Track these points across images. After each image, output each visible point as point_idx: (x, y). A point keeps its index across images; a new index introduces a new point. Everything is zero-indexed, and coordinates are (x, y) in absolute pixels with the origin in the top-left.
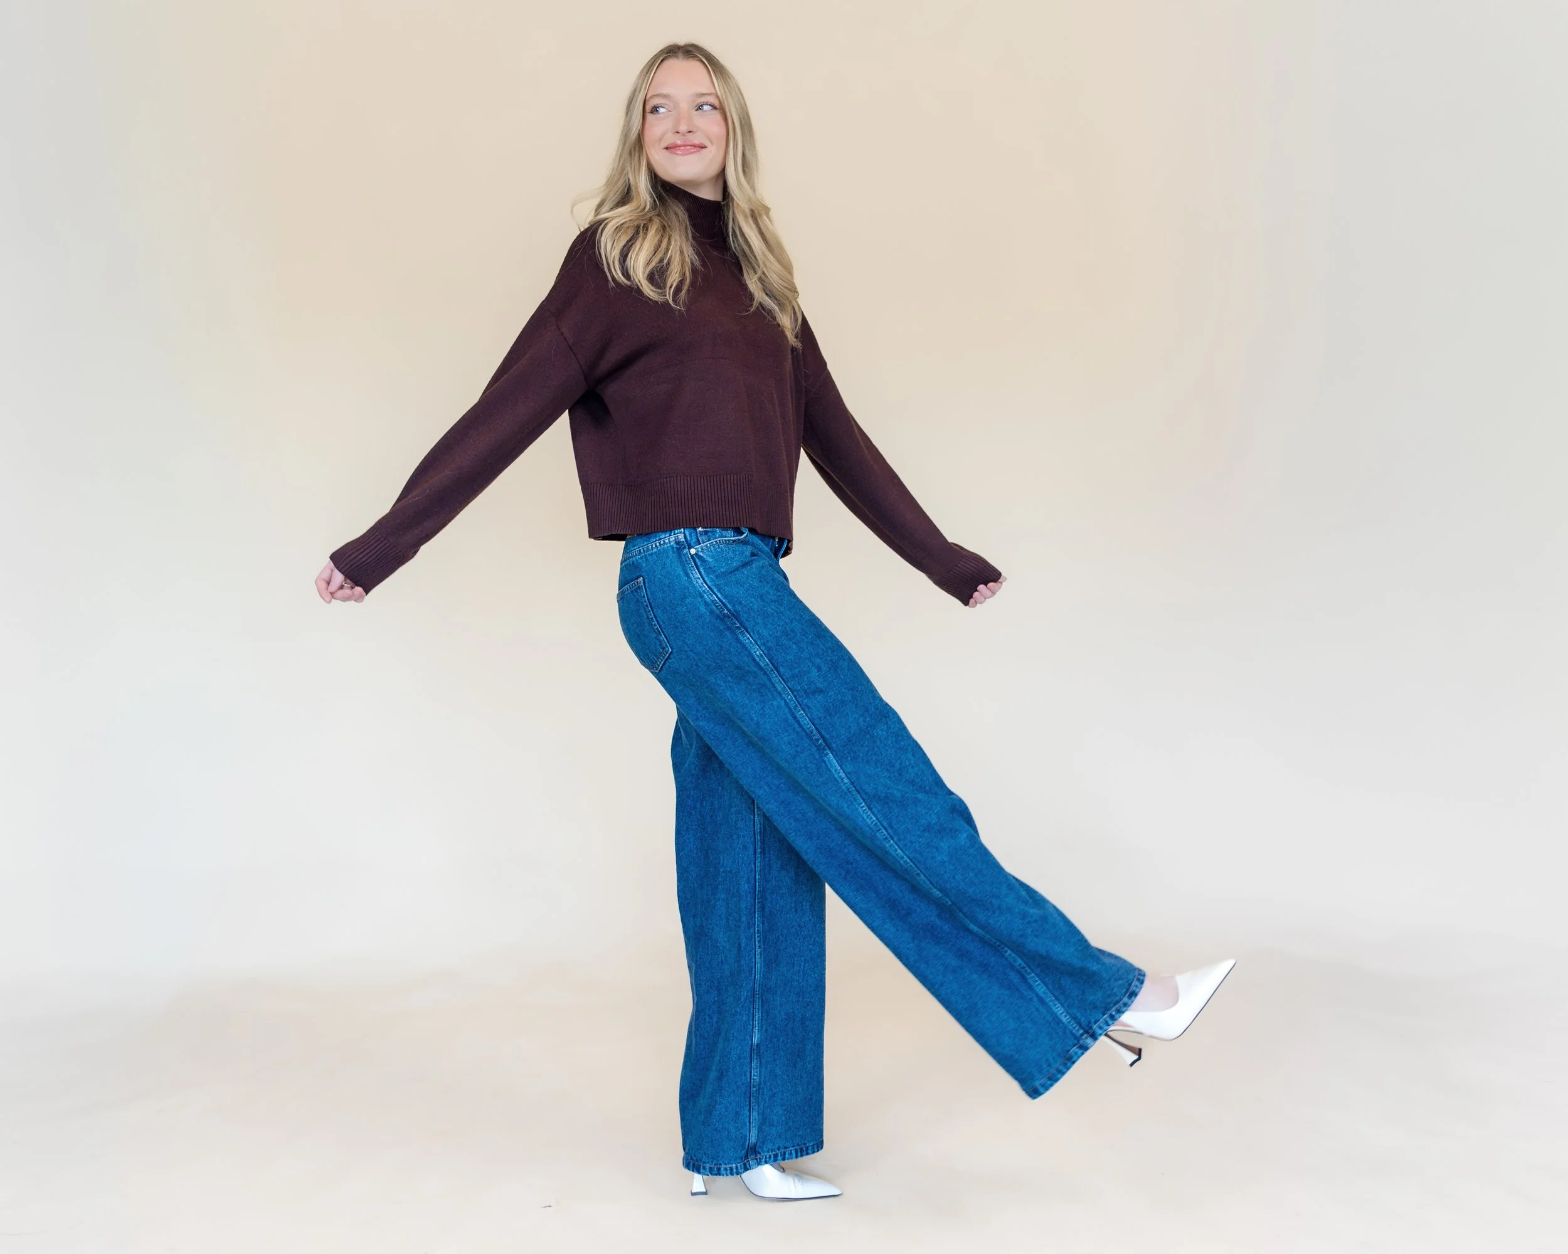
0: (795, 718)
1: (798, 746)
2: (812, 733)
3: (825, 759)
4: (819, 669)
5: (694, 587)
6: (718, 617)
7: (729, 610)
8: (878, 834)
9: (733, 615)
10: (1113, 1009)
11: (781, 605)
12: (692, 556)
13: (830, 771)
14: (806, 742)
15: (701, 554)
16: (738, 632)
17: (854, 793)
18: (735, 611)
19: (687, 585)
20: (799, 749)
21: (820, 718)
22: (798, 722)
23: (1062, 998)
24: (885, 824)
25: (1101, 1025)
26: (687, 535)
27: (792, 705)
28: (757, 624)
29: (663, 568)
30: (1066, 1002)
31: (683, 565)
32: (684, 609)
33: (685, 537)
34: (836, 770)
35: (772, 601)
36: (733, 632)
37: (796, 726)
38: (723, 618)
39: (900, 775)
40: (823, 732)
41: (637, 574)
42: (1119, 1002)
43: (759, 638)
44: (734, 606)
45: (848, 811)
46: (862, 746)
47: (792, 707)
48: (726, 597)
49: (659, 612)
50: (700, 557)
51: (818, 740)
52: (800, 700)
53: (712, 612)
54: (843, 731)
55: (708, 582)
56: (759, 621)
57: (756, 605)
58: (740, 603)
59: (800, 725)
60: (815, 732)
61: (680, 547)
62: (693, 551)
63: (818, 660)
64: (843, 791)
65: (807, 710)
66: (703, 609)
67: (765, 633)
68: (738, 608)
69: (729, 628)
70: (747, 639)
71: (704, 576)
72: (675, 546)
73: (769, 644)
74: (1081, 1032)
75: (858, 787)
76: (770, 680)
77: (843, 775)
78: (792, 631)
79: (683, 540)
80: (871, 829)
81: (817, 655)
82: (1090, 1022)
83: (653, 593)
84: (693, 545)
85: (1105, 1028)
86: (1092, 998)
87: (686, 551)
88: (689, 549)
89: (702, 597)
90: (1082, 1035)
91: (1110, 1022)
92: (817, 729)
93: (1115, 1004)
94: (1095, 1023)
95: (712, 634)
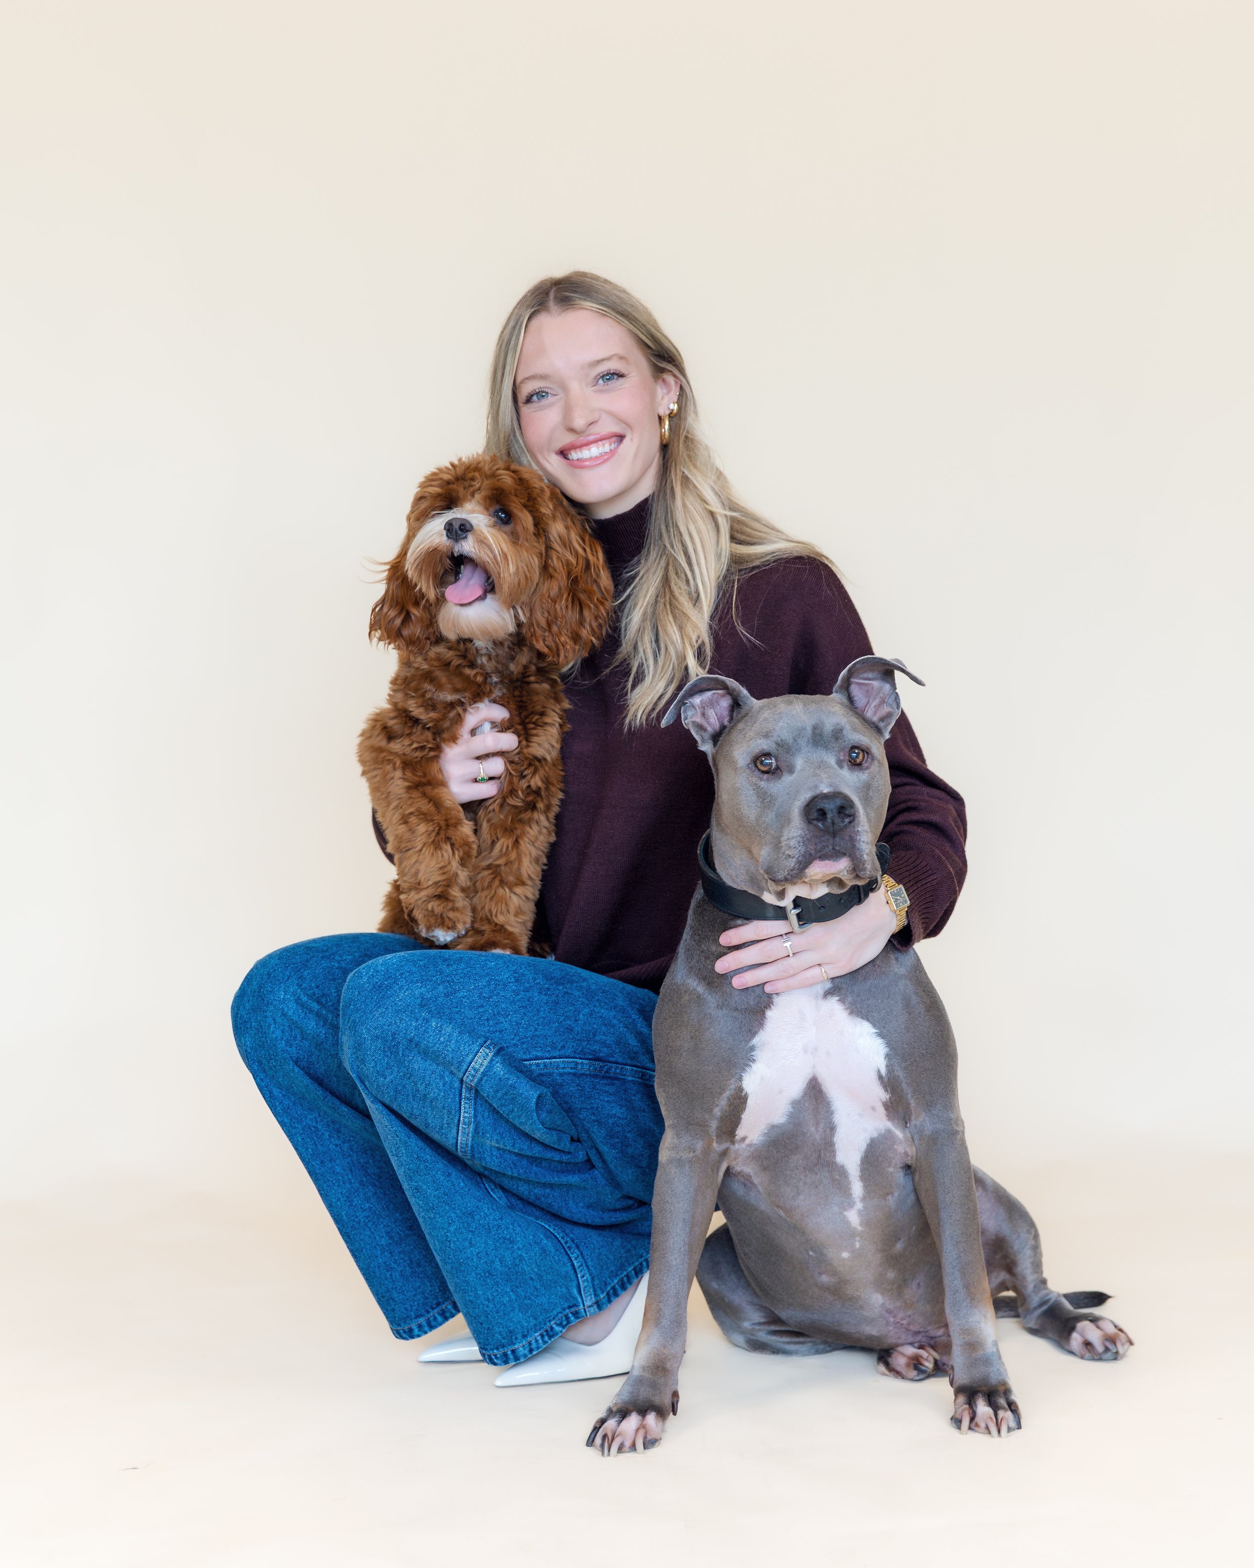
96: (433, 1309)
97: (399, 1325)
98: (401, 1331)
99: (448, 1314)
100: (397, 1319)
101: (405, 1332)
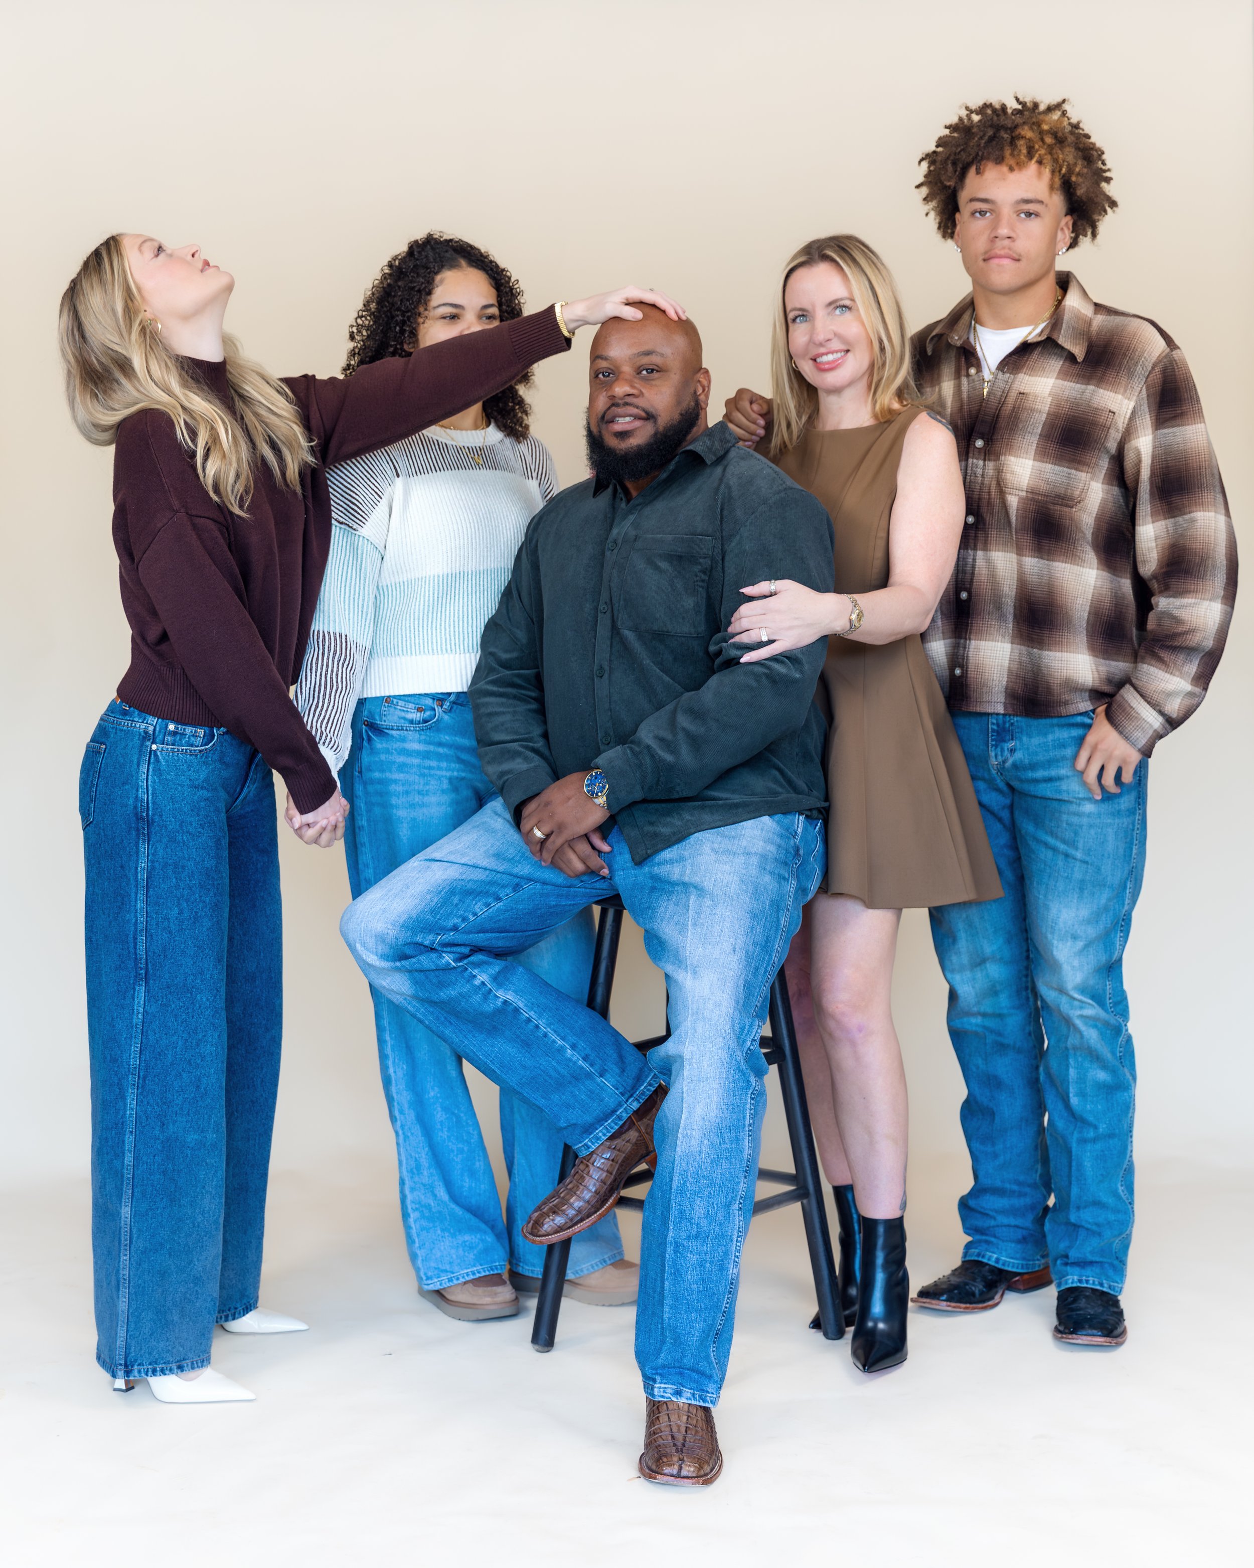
0: (135, 939)
1: (123, 962)
2: (141, 959)
3: (137, 988)
4: (181, 912)
5: (137, 778)
6: (136, 814)
7: (147, 815)
8: (130, 1076)
9: (148, 821)
10: (161, 1366)
11: (193, 840)
12: (151, 751)
13: (134, 999)
14: (131, 964)
15: (159, 753)
16: (142, 837)
17: (139, 1031)
18: (152, 820)
19: (134, 773)
20: (123, 965)
21: (154, 953)
22: (135, 944)
23: (134, 1326)
24: (141, 1074)
26: (158, 729)
27: (140, 927)
28: (160, 841)
29: (125, 748)
30: (133, 1331)
31: (141, 753)
32: (119, 793)
33: (154, 730)
34: (139, 1002)
35: (188, 832)
36: (138, 836)
37: (132, 946)
38: (139, 818)
39: (198, 1045)
40: (150, 965)
41: (103, 740)
43: (153, 854)
44: (153, 815)
45: (123, 1042)
46: (179, 999)
47: (139, 928)
48: (154, 803)
49: (102, 783)
50: (156, 755)
51: (141, 969)
52: (149, 927)
53: (135, 807)
54: (167, 976)
55: (149, 781)
56: (165, 840)
57: (172, 825)
58: (161, 816)
59: (135, 948)
60: (143, 961)
61: (145, 736)
62: (154, 747)
63: (185, 905)
64: (131, 1023)
65: (149, 939)
66: (131, 801)
67: (161, 852)
68: (157, 818)
69: (138, 830)
70: (143, 848)
71: (150, 773)
72: (143, 734)
73: (157, 865)
74: (123, 1362)
75: (145, 1029)
76: (136, 894)
77: (141, 1010)
78: (183, 867)
79: (151, 732)
80: (129, 1069)
81: (187, 901)
82: (136, 1361)
83: (106, 764)
84: (157, 740)
85: (143, 1375)
86: (154, 1344)
87: (148, 743)
88: (152, 743)
89: (137, 790)
90: (121, 1365)
91: (150, 1373)
92: (147, 960)
93: (165, 1363)
94: (139, 1365)
95: (123, 826)
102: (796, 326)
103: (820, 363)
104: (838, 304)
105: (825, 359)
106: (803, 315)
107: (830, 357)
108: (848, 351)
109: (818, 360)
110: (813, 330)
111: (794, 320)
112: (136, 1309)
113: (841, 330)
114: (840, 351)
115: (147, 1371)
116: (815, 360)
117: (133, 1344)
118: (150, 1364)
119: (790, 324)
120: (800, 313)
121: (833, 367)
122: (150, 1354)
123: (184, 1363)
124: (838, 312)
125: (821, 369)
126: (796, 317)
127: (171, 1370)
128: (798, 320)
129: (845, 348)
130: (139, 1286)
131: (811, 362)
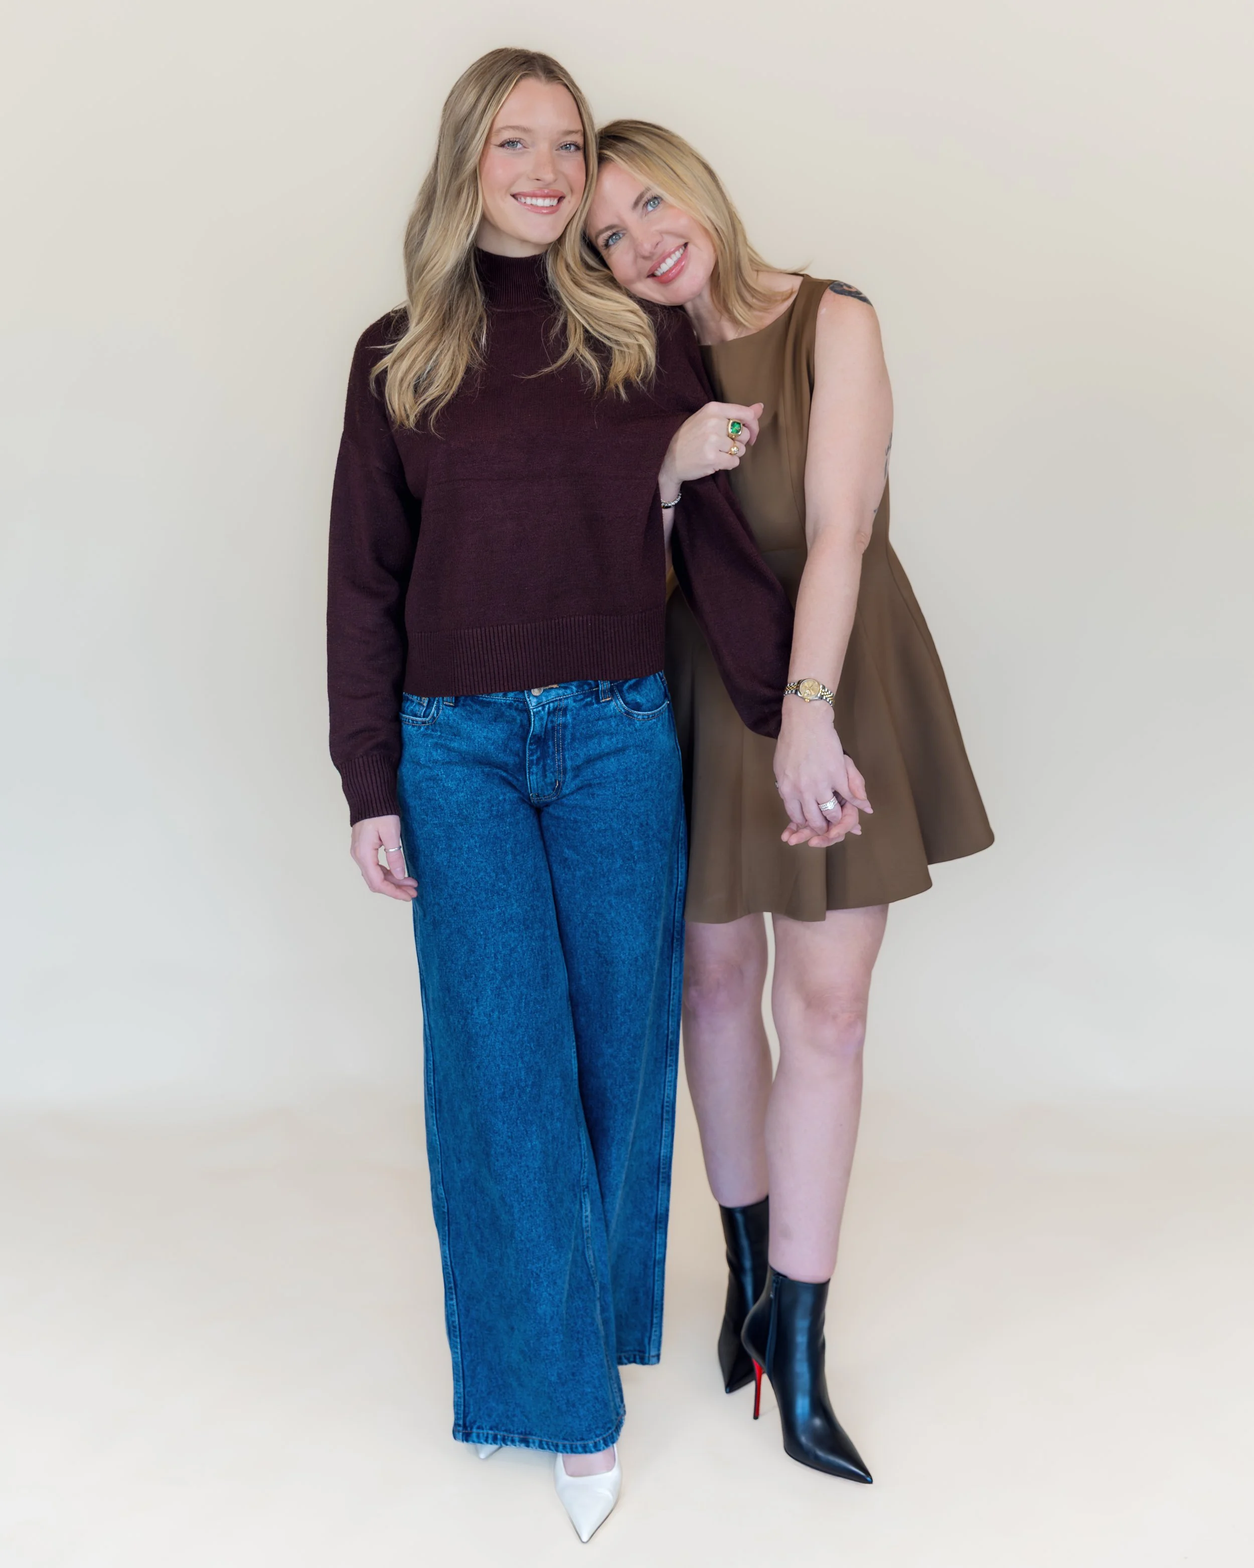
10: (502, 1433)
23: (469, 1381)
25: (481, 1435)
30: (469, 1387)
42: (510, 1433)
82: (475, 1422)
86: (494, 1405)
91: (490, 1440)
94: (479, 1428)
96: (577, 1440)
97: (550, 1438)
98: (550, 1444)
99: (587, 1449)
100: (550, 1433)
101: (553, 1445)
102: (612, 249)
103: (664, 274)
104: (645, 199)
105: (665, 267)
106: (614, 234)
107: (670, 263)
108: (686, 245)
109: (658, 273)
110: (635, 245)
111: (607, 245)
112: (472, 1361)
113: (665, 225)
114: (677, 249)
115: (487, 1437)
116: (652, 275)
117: (471, 1402)
118: (491, 1429)
119: (604, 253)
120: (609, 233)
121: (679, 268)
122: (489, 1416)
123: (531, 1438)
124: (650, 208)
125: (664, 280)
126: (607, 241)
127: (513, 1441)
128: (611, 242)
129: (682, 241)
130: (471, 1335)
131: (650, 281)
